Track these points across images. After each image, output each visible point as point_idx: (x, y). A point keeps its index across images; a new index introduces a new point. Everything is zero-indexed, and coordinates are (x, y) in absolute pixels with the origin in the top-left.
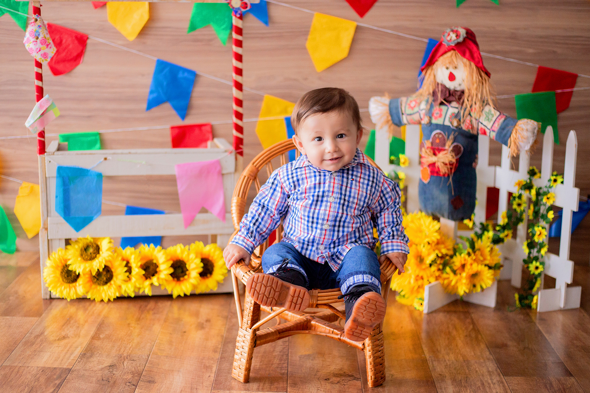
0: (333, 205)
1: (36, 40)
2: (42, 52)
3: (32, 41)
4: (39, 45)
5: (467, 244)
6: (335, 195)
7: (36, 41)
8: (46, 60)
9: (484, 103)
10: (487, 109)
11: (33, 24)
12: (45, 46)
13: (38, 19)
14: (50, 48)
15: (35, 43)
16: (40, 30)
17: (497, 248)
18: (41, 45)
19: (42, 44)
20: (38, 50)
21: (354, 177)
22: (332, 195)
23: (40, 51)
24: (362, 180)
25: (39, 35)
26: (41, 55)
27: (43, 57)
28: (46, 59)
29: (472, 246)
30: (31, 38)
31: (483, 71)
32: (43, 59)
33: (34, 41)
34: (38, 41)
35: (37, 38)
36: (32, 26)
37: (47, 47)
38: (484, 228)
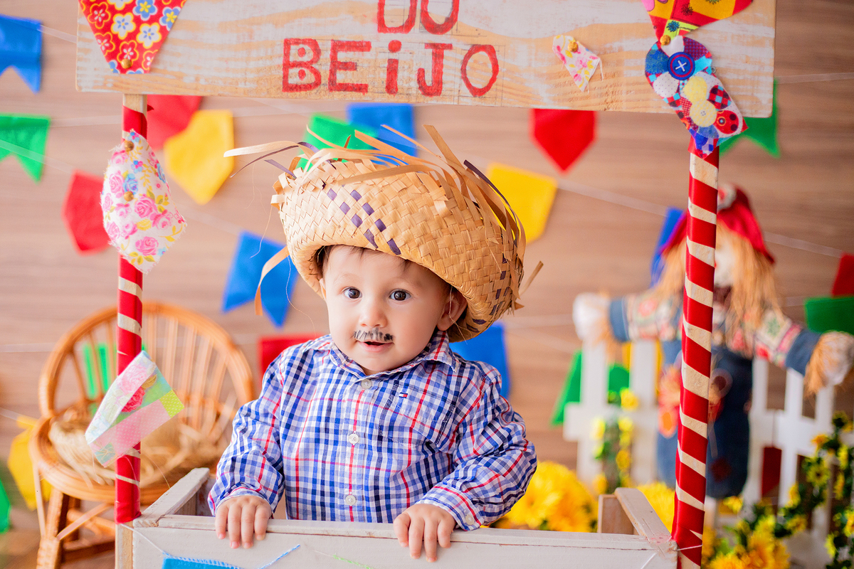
0: (357, 451)
1: (125, 202)
2: (138, 236)
3: (114, 205)
4: (133, 216)
5: (736, 539)
6: (360, 429)
7: (127, 206)
8: (150, 260)
9: (764, 306)
10: (770, 315)
11: (119, 157)
12: (148, 221)
13: (136, 144)
14: (164, 225)
15: (123, 209)
16: (138, 175)
17: (783, 543)
18: (137, 215)
19: (141, 214)
20: (129, 230)
21: (408, 391)
22: (355, 428)
23: (134, 231)
24: (427, 398)
25: (135, 188)
26: (137, 244)
27: (140, 250)
28: (151, 256)
29: (744, 541)
30: (113, 196)
31: (763, 254)
32: (140, 254)
33: (120, 205)
34: (133, 204)
35: (131, 197)
36: (118, 162)
37: (154, 223)
38: (759, 512)
